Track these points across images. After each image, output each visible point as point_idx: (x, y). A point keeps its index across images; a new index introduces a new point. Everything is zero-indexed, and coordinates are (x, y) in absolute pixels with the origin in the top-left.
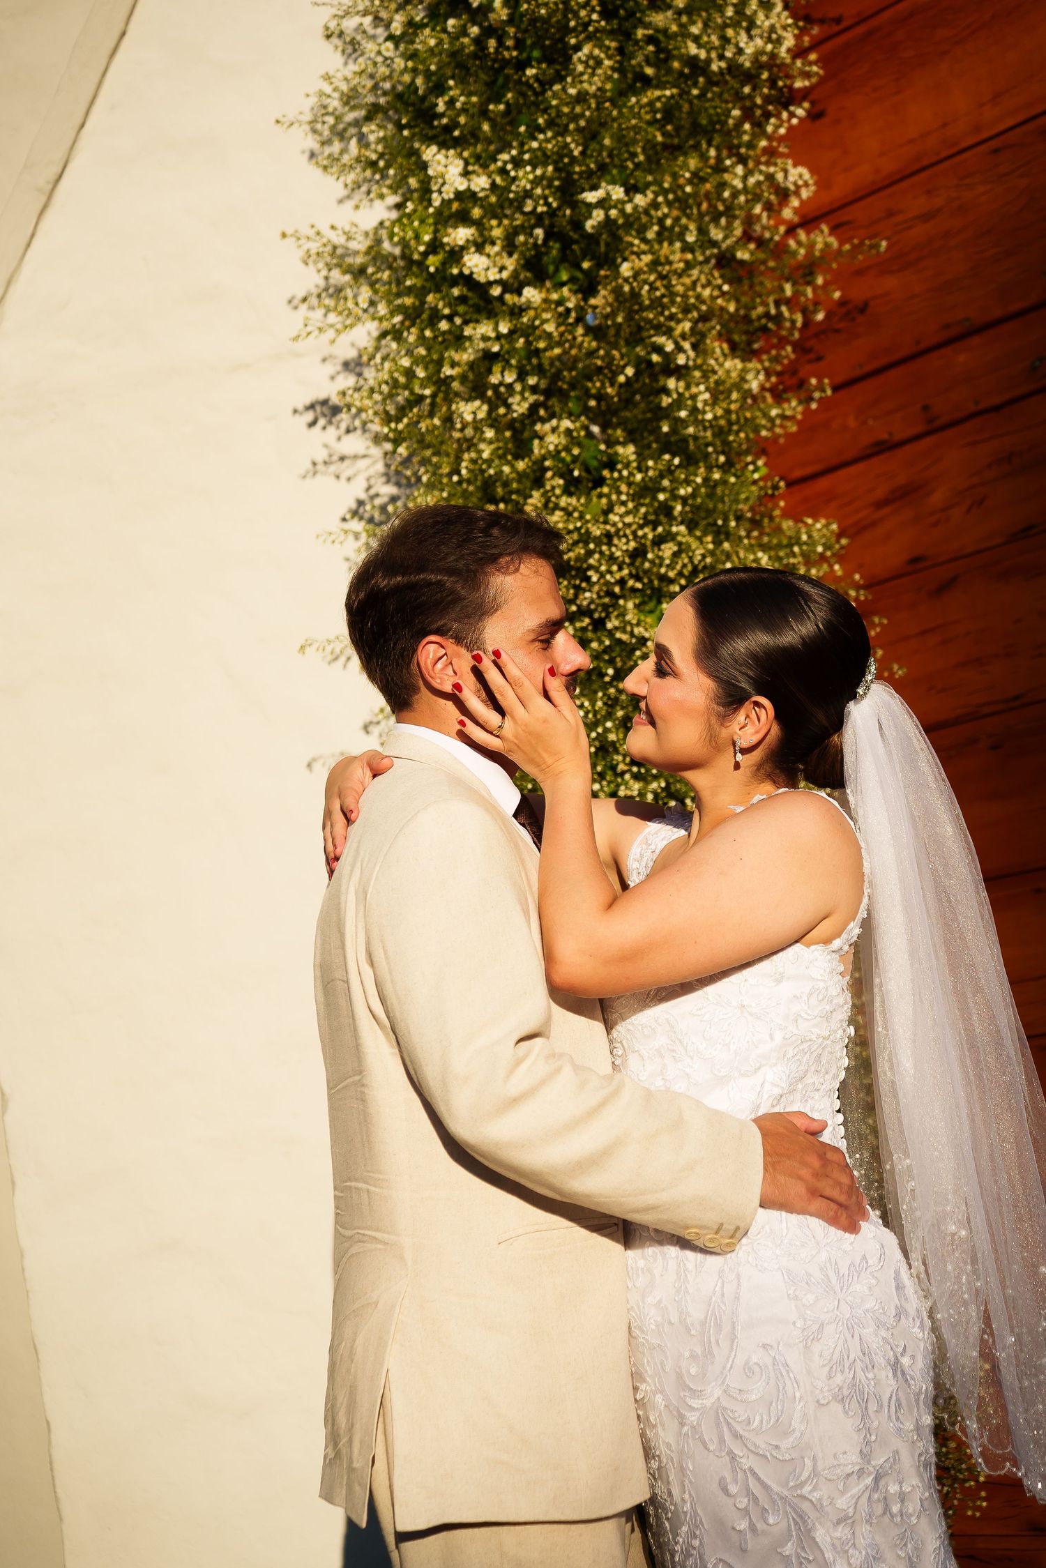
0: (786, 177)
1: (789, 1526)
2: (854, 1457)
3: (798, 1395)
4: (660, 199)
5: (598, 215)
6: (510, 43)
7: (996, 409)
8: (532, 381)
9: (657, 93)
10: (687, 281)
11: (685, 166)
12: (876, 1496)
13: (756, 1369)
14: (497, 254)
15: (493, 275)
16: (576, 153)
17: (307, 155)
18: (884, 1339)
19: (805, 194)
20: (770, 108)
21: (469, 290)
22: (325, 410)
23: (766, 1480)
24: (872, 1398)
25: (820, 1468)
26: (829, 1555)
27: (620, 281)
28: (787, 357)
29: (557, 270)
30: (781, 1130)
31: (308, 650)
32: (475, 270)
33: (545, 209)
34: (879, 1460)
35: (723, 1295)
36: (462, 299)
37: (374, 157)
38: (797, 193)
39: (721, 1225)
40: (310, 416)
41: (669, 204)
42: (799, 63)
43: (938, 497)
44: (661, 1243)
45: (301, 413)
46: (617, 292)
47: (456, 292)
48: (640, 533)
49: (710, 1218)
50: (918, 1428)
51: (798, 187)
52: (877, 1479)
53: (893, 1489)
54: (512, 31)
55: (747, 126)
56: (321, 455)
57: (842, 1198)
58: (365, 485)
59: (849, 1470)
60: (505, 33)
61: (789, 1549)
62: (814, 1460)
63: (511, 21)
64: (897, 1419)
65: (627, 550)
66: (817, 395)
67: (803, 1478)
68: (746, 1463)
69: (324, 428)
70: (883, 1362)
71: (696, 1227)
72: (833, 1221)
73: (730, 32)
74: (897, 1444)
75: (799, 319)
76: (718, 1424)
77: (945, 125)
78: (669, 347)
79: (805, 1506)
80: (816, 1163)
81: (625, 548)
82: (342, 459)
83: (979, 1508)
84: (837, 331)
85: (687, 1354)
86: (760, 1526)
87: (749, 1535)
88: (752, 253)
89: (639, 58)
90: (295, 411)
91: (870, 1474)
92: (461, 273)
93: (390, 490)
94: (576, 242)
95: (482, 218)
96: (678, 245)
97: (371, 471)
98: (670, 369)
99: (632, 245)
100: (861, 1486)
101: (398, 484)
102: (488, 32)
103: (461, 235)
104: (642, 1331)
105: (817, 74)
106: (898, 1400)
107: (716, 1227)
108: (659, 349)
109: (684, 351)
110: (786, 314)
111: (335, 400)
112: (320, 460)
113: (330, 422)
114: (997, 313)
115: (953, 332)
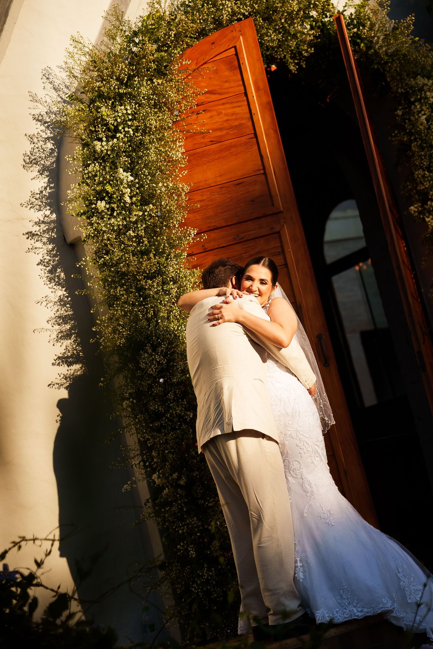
7: (223, 247)
22: (31, 235)
40: (27, 236)
56: (30, 247)
58: (42, 256)
69: (31, 239)
77: (206, 180)
82: (36, 248)
86: (306, 451)
90: (23, 234)
93: (48, 258)
97: (43, 252)
101: (50, 256)
111: (33, 232)
112: (30, 248)
113: (32, 238)
114: (225, 225)
115: (212, 228)
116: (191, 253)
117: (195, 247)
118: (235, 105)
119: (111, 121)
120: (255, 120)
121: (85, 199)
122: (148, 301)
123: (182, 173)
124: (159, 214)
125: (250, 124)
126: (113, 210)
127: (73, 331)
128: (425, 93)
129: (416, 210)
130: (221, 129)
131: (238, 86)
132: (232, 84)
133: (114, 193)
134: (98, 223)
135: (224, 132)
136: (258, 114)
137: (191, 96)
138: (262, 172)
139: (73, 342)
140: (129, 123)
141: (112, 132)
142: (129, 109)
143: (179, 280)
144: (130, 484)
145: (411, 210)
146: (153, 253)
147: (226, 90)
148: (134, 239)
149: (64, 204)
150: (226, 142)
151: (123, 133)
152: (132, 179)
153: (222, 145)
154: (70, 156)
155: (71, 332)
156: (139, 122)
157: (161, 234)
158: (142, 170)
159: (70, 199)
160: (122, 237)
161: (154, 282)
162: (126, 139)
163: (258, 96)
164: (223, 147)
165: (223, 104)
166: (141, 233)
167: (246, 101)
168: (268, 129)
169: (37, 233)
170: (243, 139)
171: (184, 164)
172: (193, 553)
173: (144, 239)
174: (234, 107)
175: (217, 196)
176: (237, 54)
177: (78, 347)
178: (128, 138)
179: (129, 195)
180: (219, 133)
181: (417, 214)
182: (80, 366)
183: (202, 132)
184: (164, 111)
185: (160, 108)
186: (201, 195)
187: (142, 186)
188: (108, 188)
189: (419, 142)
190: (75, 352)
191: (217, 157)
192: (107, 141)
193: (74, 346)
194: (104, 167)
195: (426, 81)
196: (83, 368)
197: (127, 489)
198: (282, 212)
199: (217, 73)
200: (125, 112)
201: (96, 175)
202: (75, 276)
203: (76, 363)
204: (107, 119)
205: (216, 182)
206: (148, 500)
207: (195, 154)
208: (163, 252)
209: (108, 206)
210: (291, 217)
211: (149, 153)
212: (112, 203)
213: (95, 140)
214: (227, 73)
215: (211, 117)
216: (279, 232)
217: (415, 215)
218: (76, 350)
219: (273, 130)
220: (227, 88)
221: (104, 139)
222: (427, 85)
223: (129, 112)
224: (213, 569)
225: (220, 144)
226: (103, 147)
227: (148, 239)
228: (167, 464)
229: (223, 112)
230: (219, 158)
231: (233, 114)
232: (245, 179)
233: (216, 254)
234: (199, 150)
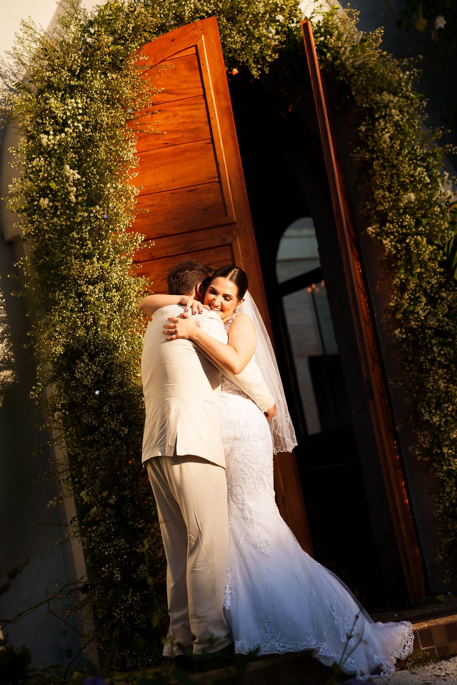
7: (172, 256)
23: (252, 468)
26: (266, 482)
61: (257, 482)
62: (264, 463)
68: (249, 464)
114: (174, 233)
116: (137, 260)
117: (141, 255)
118: (193, 107)
119: (60, 114)
120: (212, 125)
121: (27, 194)
122: (88, 308)
123: (133, 174)
124: (105, 216)
125: (207, 128)
126: (56, 208)
127: (5, 335)
128: (390, 110)
129: (374, 231)
130: (176, 132)
131: (197, 87)
132: (191, 85)
133: (59, 191)
134: (39, 222)
135: (179, 135)
136: (216, 119)
137: (147, 94)
138: (217, 179)
139: (5, 346)
140: (79, 118)
141: (61, 125)
142: (80, 102)
143: (122, 288)
144: (56, 500)
145: (369, 231)
146: (96, 258)
147: (184, 91)
148: (77, 242)
149: (4, 198)
150: (181, 146)
151: (72, 128)
152: (79, 177)
153: (176, 149)
154: (13, 148)
155: (3, 336)
156: (89, 117)
157: (106, 238)
158: (90, 168)
159: (11, 194)
160: (64, 238)
161: (95, 287)
162: (75, 135)
163: (217, 100)
164: (177, 150)
165: (180, 105)
166: (85, 236)
167: (204, 104)
168: (226, 135)
170: (200, 144)
171: (135, 166)
172: (118, 576)
173: (88, 242)
174: (191, 110)
175: (168, 202)
176: (197, 54)
177: (9, 353)
178: (76, 133)
179: (75, 194)
180: (174, 136)
181: (374, 235)
182: (11, 372)
183: (156, 134)
184: (117, 108)
185: (113, 104)
186: (151, 200)
187: (89, 185)
188: (53, 185)
189: (381, 160)
190: (6, 357)
191: (171, 161)
192: (55, 135)
193: (6, 351)
194: (50, 163)
195: (392, 97)
196: (14, 375)
197: (52, 505)
198: (235, 223)
199: (175, 72)
200: (75, 105)
201: (40, 171)
202: (12, 276)
203: (6, 369)
204: (56, 112)
205: (167, 187)
206: (74, 518)
207: (147, 156)
208: (108, 257)
209: (51, 204)
210: (244, 229)
211: (98, 151)
212: (56, 201)
213: (42, 133)
214: (186, 73)
215: (167, 118)
216: (230, 245)
217: (372, 236)
218: (7, 355)
219: (231, 136)
220: (185, 89)
221: (51, 132)
222: (392, 102)
223: (80, 106)
224: (138, 594)
225: (175, 147)
226: (49, 140)
227: (92, 242)
228: (97, 480)
229: (180, 113)
230: (173, 161)
231: (190, 117)
232: (199, 186)
233: (163, 263)
234: (151, 152)
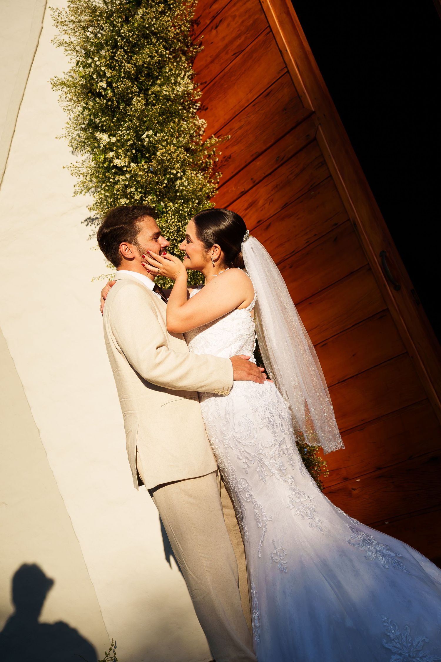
0: (198, 123)
1: (258, 463)
2: (273, 440)
3: (254, 427)
4: (165, 135)
5: (147, 140)
6: (115, 102)
7: (270, 174)
8: (139, 190)
9: (158, 106)
10: (176, 154)
11: (170, 125)
12: (280, 450)
13: (241, 423)
14: (123, 159)
15: (123, 164)
16: (137, 125)
17: (71, 152)
18: (275, 409)
19: (205, 126)
20: (191, 106)
21: (117, 170)
23: (250, 453)
24: (275, 425)
25: (263, 445)
26: (270, 467)
27: (157, 157)
28: (210, 172)
29: (141, 160)
30: (237, 359)
31: (94, 280)
32: (117, 164)
33: (133, 142)
34: (279, 440)
35: (229, 406)
36: (115, 173)
37: (84, 140)
38: (202, 127)
39: (224, 387)
40: (86, 223)
41: (168, 136)
42: (195, 92)
43: (261, 203)
44: (209, 397)
45: (84, 223)
46: (158, 161)
47: (113, 171)
48: (177, 224)
49: (220, 386)
50: (289, 431)
51: (202, 125)
52: (280, 446)
53: (285, 447)
54: (114, 98)
55: (185, 111)
57: (257, 375)
59: (271, 444)
60: (113, 100)
61: (258, 469)
62: (261, 443)
63: (114, 96)
64: (283, 429)
65: (175, 230)
66: (218, 177)
67: (259, 449)
68: (243, 450)
69: (91, 225)
70: (276, 415)
71: (217, 389)
72: (256, 381)
73: (174, 87)
74: (284, 435)
75: (211, 161)
76: (234, 441)
77: (239, 102)
78: (175, 172)
79: (262, 456)
80: (248, 366)
81: (174, 229)
83: (327, 474)
84: (225, 165)
85: (222, 425)
86: (250, 465)
87: (247, 469)
88: (195, 147)
89: (152, 99)
90: (82, 222)
91: (278, 444)
92: (114, 165)
94: (144, 151)
95: (116, 149)
96: (172, 146)
98: (177, 179)
99: (159, 147)
100: (276, 448)
102: (108, 101)
103: (111, 154)
104: (209, 423)
105: (201, 94)
106: (282, 424)
107: (222, 388)
108: (172, 174)
109: (180, 173)
110: (208, 161)
112: (91, 234)
113: (92, 223)
114: (264, 148)
115: (254, 156)
116: (243, 190)
120: (265, 9)
125: (263, 16)
130: (238, 37)
135: (243, 38)
138: (286, 70)
150: (247, 49)
153: (244, 54)
164: (246, 56)
165: (235, 4)
168: (281, 14)
169: (96, 216)
170: (262, 37)
174: (245, 4)
175: (252, 116)
180: (238, 42)
191: (243, 71)
198: (314, 112)
205: (248, 101)
207: (224, 75)
210: (324, 115)
215: (228, 25)
216: (315, 139)
225: (243, 54)
229: (237, 13)
230: (245, 70)
231: (246, 13)
232: (273, 86)
233: (266, 184)
234: (227, 70)
